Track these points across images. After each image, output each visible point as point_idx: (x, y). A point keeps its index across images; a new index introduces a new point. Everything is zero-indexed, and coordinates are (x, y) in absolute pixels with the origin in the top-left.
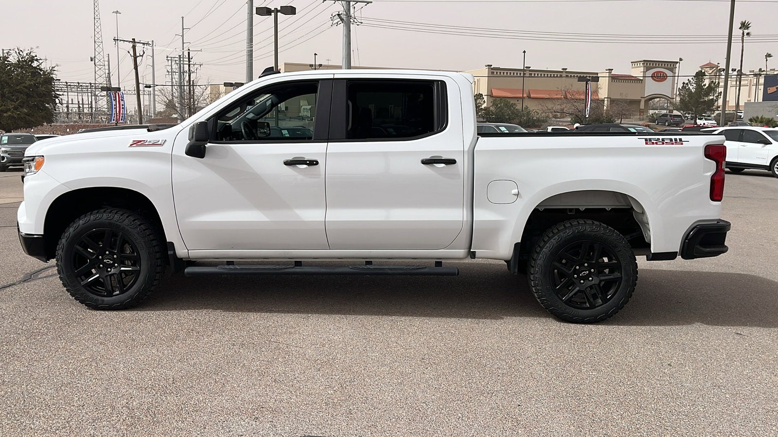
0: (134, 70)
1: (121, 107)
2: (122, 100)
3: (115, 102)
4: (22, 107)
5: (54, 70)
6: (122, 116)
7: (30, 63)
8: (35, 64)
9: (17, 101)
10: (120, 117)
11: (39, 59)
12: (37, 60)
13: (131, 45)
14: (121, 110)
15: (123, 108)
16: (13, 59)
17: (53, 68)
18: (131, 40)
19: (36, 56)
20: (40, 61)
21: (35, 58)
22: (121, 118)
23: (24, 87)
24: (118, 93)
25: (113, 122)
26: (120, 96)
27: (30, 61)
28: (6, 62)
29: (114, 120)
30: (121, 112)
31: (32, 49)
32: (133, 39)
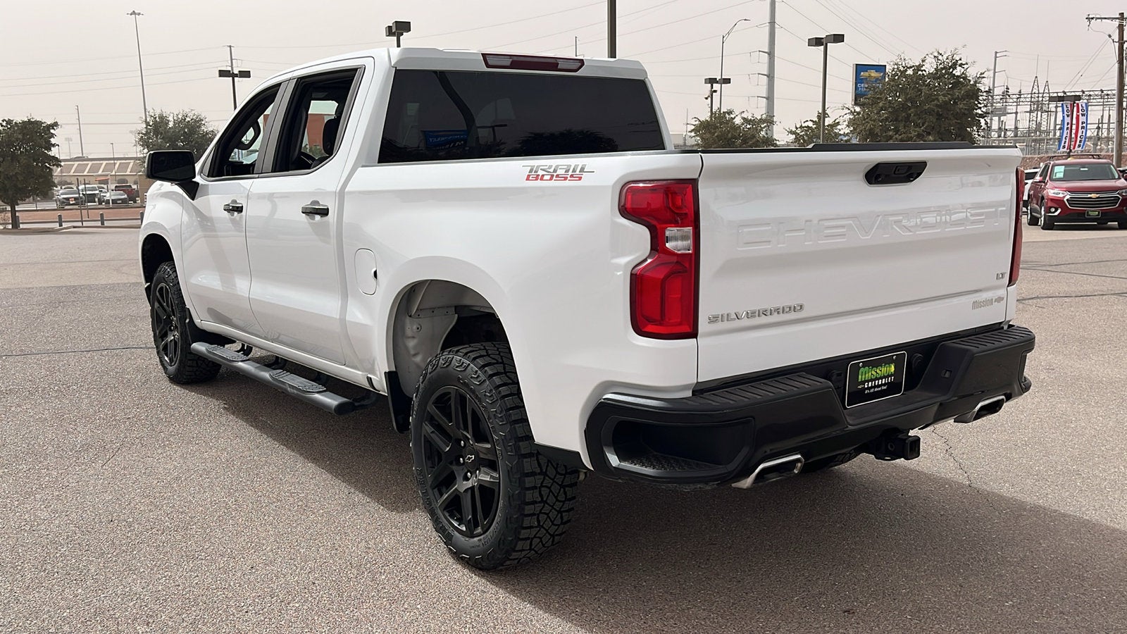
0: (1117, 65)
1: (1080, 125)
2: (1083, 115)
3: (1069, 118)
4: (929, 134)
5: (983, 77)
6: (1080, 141)
7: (951, 70)
8: (958, 72)
9: (923, 125)
10: (1076, 141)
11: (964, 63)
12: (961, 65)
13: (1117, 23)
14: (1080, 131)
15: (1083, 128)
16: (929, 67)
17: (981, 74)
18: (1118, 16)
19: (960, 60)
20: (966, 66)
21: (960, 62)
22: (1078, 143)
23: (937, 106)
24: (1078, 104)
25: (1061, 150)
26: (1080, 108)
27: (951, 67)
28: (920, 72)
29: (1064, 147)
30: (1080, 134)
31: (956, 49)
32: (1120, 14)
